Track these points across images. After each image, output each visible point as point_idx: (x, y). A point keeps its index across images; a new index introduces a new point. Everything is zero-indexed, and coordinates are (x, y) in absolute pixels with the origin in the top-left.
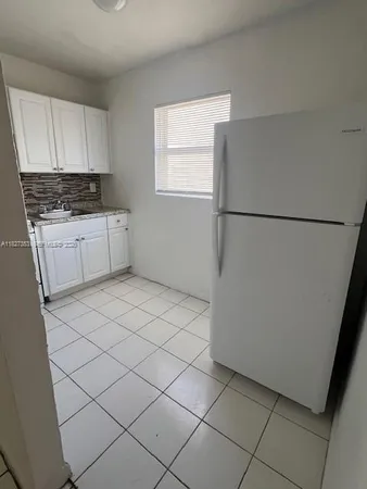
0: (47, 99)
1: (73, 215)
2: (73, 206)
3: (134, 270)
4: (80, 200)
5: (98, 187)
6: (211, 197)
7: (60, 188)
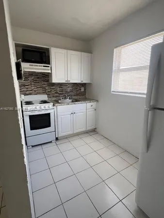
0: (66, 51)
1: (73, 102)
2: (73, 97)
3: (97, 130)
4: (77, 95)
5: (85, 89)
6: (145, 96)
7: (69, 90)
